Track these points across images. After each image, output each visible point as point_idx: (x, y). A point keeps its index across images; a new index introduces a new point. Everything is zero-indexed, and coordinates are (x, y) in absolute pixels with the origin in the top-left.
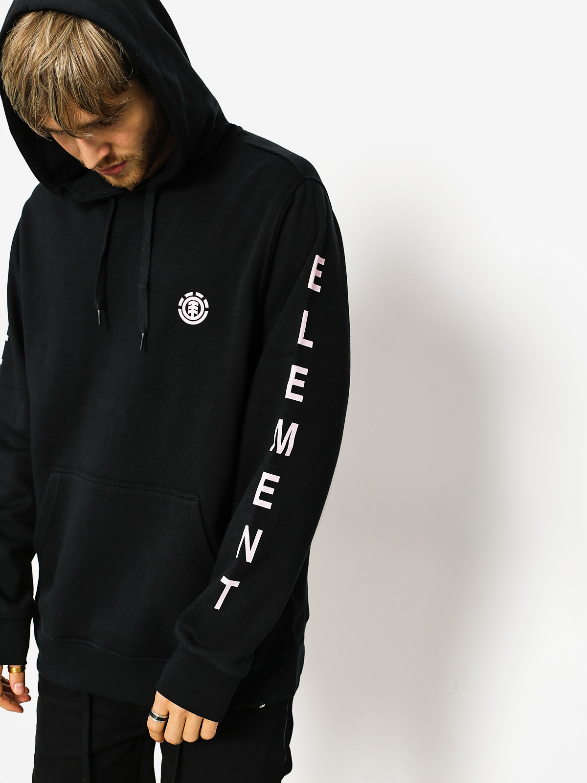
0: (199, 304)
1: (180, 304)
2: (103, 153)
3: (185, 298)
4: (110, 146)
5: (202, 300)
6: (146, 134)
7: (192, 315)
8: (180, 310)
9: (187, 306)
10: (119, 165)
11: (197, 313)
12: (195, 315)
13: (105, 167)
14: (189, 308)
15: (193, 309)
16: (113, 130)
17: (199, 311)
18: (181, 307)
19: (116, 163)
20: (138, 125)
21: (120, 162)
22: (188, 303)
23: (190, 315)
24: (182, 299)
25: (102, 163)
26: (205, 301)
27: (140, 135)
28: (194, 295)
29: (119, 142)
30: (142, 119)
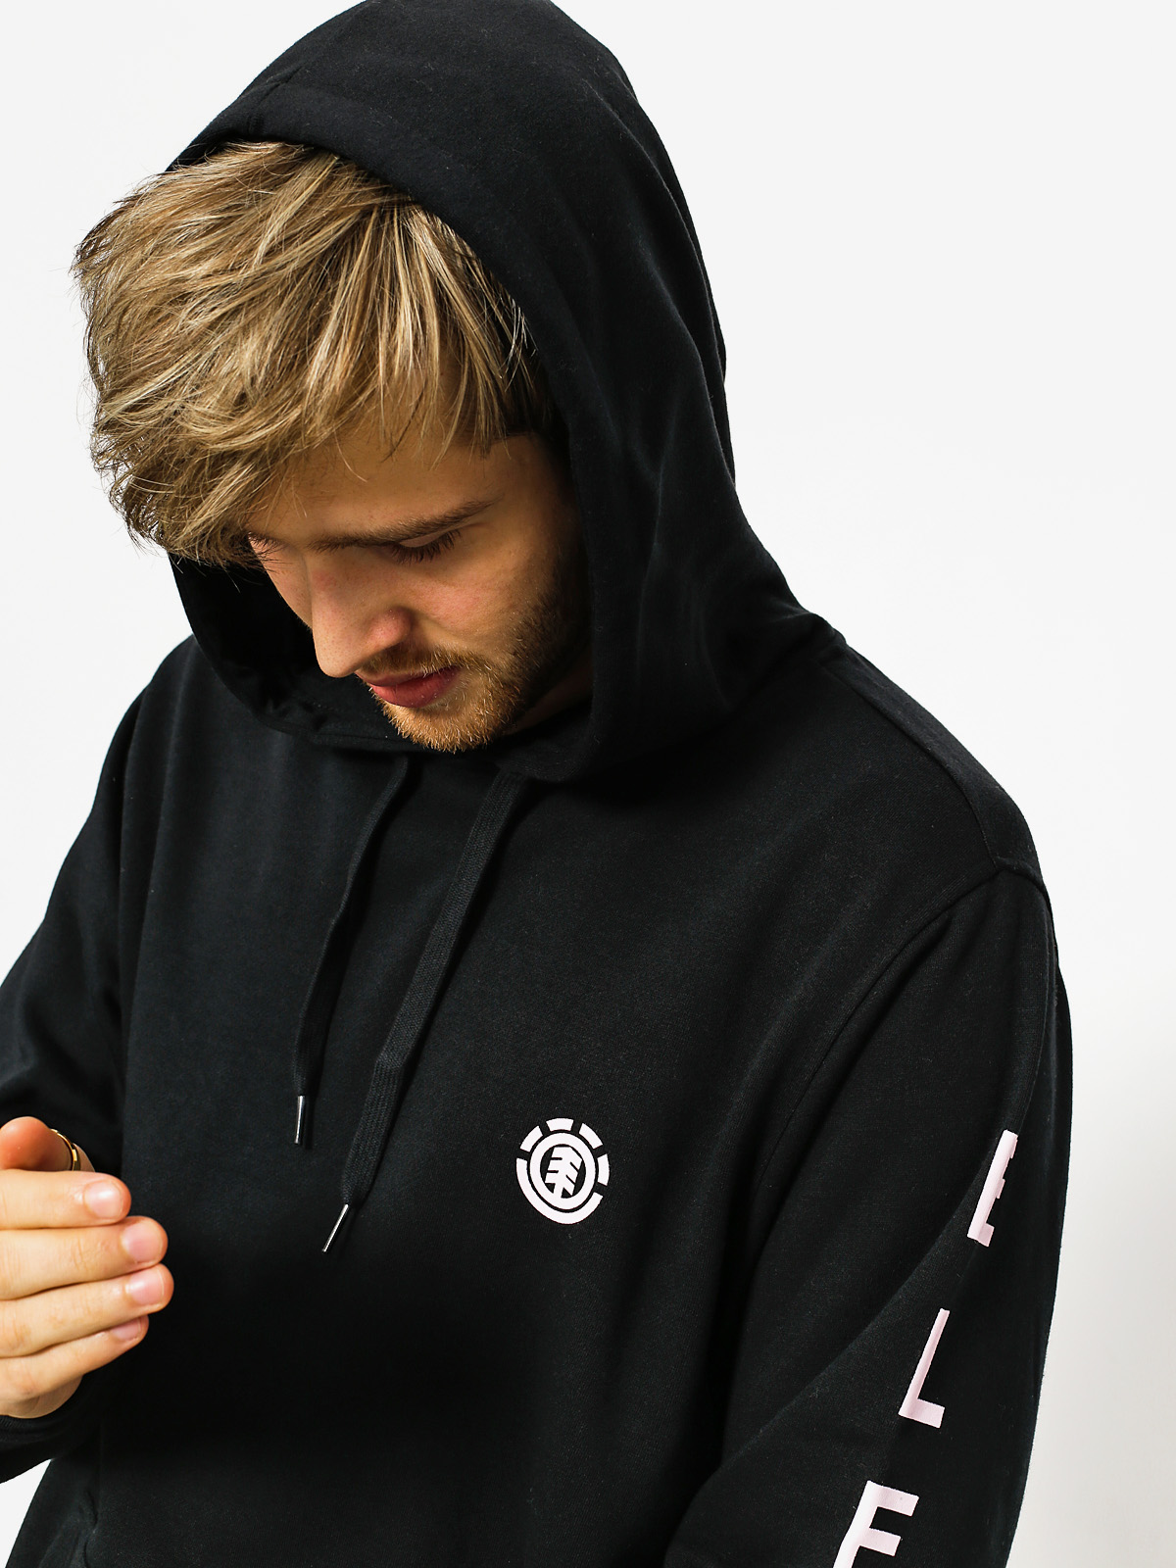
0: (583, 1163)
1: (526, 1146)
2: (384, 635)
3: (546, 1133)
4: (410, 618)
5: (596, 1153)
6: (536, 609)
7: (558, 1190)
8: (521, 1164)
9: (548, 1157)
10: (430, 676)
11: (570, 1189)
12: (565, 1194)
13: (386, 673)
14: (553, 1165)
15: (563, 1173)
16: (430, 574)
17: (579, 1184)
18: (527, 1156)
19: (424, 670)
20: (511, 577)
21: (434, 668)
22: (551, 1150)
23: (551, 1187)
24: (536, 1133)
25: (377, 663)
26: (603, 1160)
27: (512, 607)
28: (575, 1131)
29: (441, 612)
30: (529, 561)
